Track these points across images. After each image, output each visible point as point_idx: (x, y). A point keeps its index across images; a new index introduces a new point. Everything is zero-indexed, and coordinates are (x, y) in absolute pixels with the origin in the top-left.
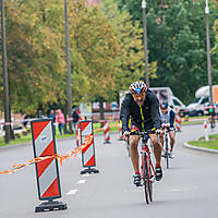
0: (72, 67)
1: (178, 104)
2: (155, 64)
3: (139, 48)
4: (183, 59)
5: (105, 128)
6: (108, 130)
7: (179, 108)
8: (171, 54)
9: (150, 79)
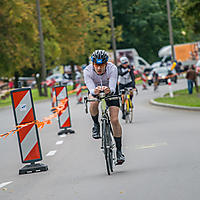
0: (44, 34)
1: (143, 64)
2: (120, 28)
3: (105, 14)
4: (145, 22)
5: (78, 89)
6: (80, 91)
7: (144, 67)
8: (134, 18)
9: (117, 42)
